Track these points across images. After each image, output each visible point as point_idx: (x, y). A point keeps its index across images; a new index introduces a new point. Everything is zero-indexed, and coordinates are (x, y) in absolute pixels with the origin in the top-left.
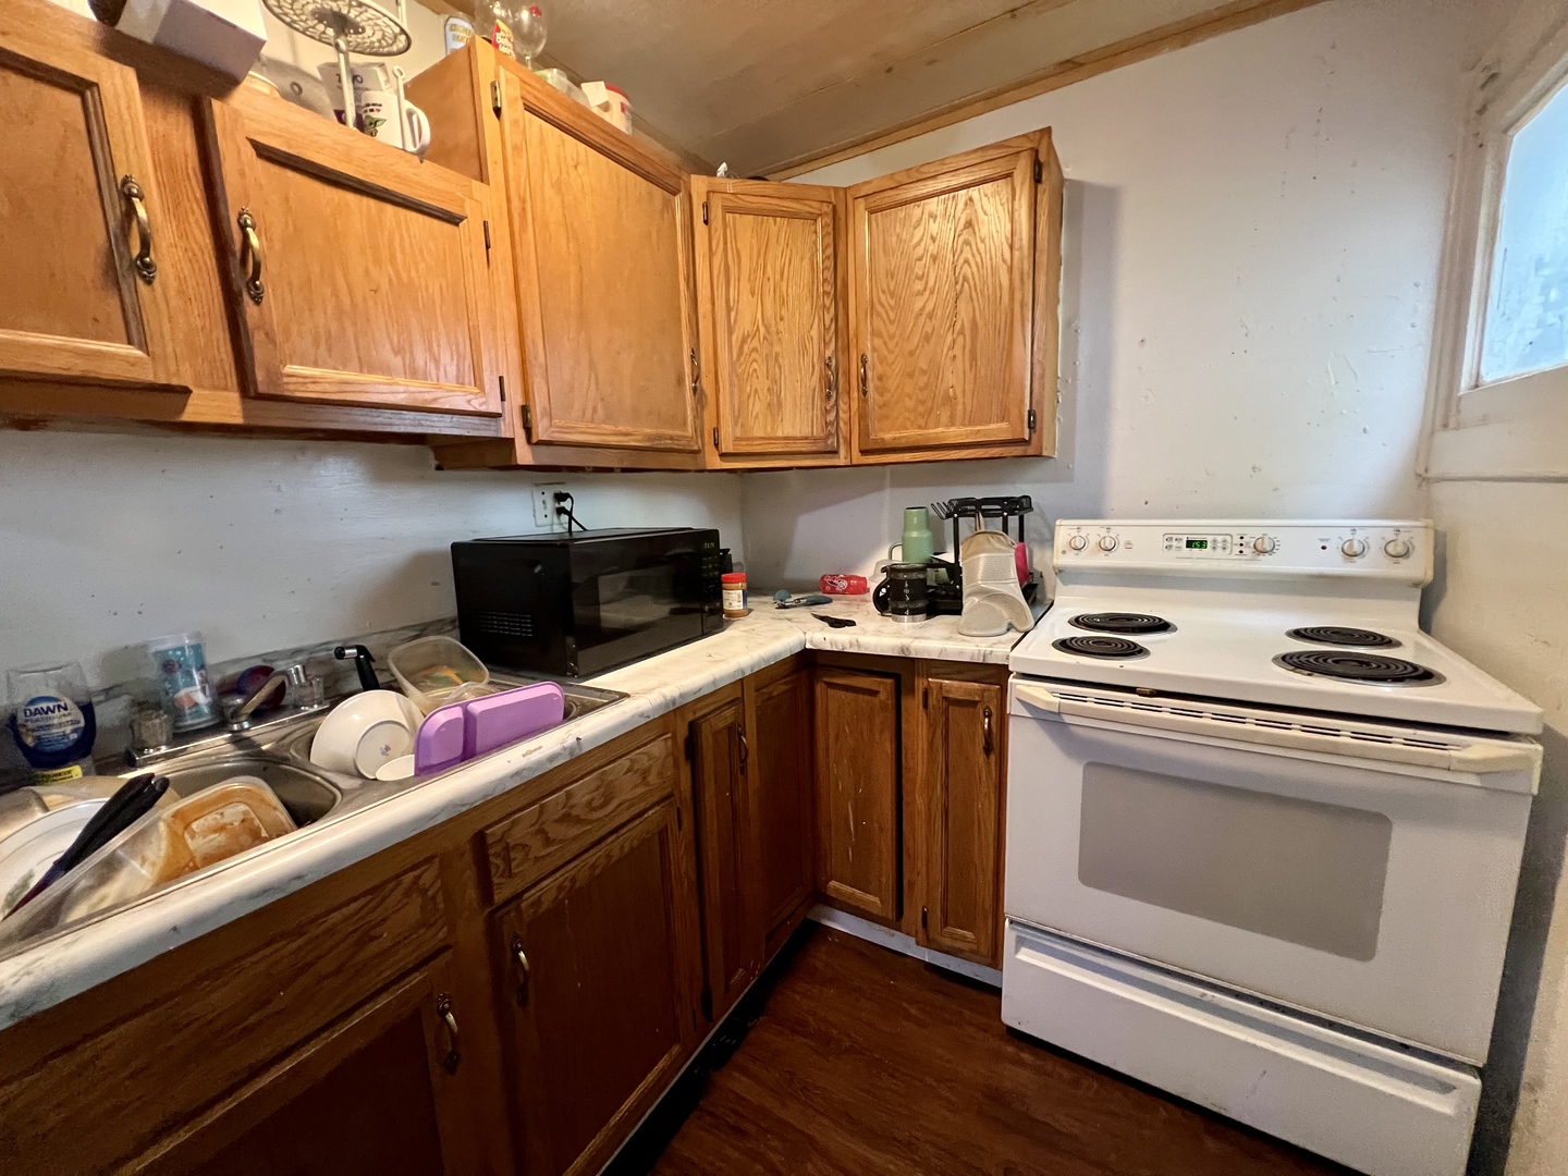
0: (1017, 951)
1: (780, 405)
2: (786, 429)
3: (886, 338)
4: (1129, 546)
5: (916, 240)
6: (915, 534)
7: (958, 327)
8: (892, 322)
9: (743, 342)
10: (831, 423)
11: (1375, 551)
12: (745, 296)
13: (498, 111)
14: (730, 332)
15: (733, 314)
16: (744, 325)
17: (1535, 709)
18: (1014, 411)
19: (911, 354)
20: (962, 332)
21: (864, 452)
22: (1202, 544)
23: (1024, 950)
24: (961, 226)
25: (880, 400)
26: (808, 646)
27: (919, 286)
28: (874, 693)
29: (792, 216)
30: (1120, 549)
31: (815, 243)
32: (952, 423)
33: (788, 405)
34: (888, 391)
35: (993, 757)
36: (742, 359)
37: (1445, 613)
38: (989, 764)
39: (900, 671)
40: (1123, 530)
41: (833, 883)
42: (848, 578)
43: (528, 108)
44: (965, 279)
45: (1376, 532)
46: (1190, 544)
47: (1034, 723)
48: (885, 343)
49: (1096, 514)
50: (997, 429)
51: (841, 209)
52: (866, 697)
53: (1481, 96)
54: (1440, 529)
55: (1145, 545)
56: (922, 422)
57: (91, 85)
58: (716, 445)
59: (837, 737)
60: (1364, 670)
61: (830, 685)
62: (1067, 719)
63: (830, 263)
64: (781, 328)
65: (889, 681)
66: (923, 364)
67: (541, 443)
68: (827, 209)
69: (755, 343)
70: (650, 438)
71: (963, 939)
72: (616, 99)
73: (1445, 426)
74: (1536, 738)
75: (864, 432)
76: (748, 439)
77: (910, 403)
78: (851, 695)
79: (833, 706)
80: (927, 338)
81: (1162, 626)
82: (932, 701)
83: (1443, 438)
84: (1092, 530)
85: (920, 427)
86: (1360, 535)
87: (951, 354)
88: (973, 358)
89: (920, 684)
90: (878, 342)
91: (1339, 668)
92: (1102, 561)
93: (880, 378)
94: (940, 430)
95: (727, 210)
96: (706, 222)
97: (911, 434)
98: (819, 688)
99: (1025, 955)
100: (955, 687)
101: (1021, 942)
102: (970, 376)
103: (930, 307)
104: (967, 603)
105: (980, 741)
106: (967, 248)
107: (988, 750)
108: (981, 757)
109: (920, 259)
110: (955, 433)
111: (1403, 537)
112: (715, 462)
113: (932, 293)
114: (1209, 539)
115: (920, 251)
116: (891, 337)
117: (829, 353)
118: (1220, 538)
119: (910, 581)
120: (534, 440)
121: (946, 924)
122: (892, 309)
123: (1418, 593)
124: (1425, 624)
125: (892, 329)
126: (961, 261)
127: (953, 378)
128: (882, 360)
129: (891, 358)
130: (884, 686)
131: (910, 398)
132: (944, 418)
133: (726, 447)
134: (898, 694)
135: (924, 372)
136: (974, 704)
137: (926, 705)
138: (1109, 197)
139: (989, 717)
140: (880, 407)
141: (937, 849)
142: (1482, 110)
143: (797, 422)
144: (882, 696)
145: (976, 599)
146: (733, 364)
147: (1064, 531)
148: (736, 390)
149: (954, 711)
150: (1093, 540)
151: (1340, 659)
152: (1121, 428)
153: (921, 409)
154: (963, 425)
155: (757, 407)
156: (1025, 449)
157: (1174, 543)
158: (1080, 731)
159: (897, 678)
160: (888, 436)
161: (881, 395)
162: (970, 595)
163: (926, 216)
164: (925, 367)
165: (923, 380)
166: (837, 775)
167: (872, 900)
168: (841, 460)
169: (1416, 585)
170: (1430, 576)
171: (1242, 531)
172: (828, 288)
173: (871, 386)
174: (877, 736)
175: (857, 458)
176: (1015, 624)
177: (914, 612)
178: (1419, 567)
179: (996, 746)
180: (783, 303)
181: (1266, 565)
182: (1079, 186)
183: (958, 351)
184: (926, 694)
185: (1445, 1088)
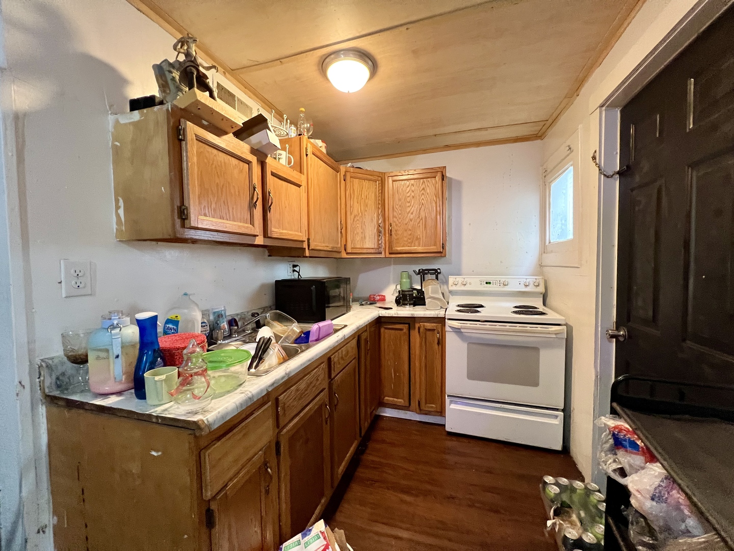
0: (450, 405)
1: (365, 237)
2: (367, 246)
3: (398, 218)
4: (470, 284)
5: (407, 191)
6: (404, 280)
7: (420, 218)
8: (400, 214)
9: (355, 217)
10: (380, 244)
11: (531, 285)
12: (356, 203)
13: (307, 155)
14: (351, 214)
15: (352, 209)
16: (355, 212)
17: (563, 318)
18: (438, 243)
19: (406, 224)
20: (422, 219)
21: (390, 253)
22: (490, 283)
23: (452, 405)
24: (421, 189)
25: (396, 237)
26: (380, 315)
27: (408, 204)
28: (401, 330)
29: (370, 180)
30: (468, 285)
31: (376, 188)
32: (419, 245)
33: (367, 238)
34: (398, 234)
35: (440, 346)
36: (354, 223)
37: (548, 301)
38: (439, 348)
39: (410, 321)
40: (468, 279)
41: (386, 398)
42: (379, 296)
43: (313, 154)
44: (422, 204)
45: (531, 280)
46: (487, 283)
47: (453, 333)
48: (398, 220)
49: (459, 274)
50: (433, 248)
51: (383, 178)
52: (399, 331)
53: (544, 174)
54: (546, 279)
55: (474, 283)
56: (409, 245)
57: (251, 162)
58: (345, 250)
59: (388, 346)
60: (531, 313)
61: (386, 328)
62: (462, 330)
63: (380, 195)
64: (366, 214)
65: (407, 325)
66: (410, 227)
67: (312, 250)
68: (380, 179)
69: (358, 218)
70: (333, 248)
71: (432, 407)
72: (324, 145)
73: (544, 252)
74: (564, 325)
75: (390, 247)
76: (355, 248)
77: (405, 239)
78: (393, 331)
79: (386, 336)
80: (411, 220)
81: (481, 306)
82: (421, 330)
83: (544, 255)
84: (459, 279)
85: (409, 247)
86: (528, 280)
87: (418, 225)
88: (425, 227)
89: (417, 325)
90: (395, 219)
91: (526, 313)
92: (463, 288)
93: (396, 231)
94: (415, 248)
95: (351, 177)
96: (344, 180)
97: (406, 249)
98: (382, 330)
99: (453, 406)
100: (429, 325)
101: (451, 402)
102: (424, 232)
103: (412, 211)
104: (427, 301)
105: (436, 341)
106: (423, 196)
107: (438, 344)
108: (436, 346)
109: (409, 197)
110: (420, 249)
111: (538, 281)
112: (344, 255)
113: (412, 207)
114: (492, 282)
115: (408, 195)
116: (400, 219)
117: (380, 222)
118: (494, 281)
119: (409, 294)
120: (310, 249)
121: (426, 403)
122: (400, 210)
123: (542, 295)
124: (544, 304)
125: (400, 216)
126: (421, 199)
127: (419, 232)
128: (396, 225)
129: (399, 225)
130: (405, 327)
131: (406, 237)
132: (417, 243)
133: (349, 250)
134: (409, 329)
135: (410, 230)
136: (434, 330)
137: (419, 332)
138: (459, 183)
139: (439, 333)
140: (396, 240)
141: (423, 378)
142: (545, 177)
143: (370, 243)
144: (405, 331)
145: (430, 300)
146: (351, 225)
147: (451, 279)
148: (352, 233)
149: (428, 333)
150: (460, 282)
151: (526, 311)
152: (465, 248)
153: (410, 241)
154: (422, 246)
155: (358, 238)
156: (440, 254)
157: (483, 283)
158: (466, 334)
159: (409, 324)
160: (399, 249)
161: (396, 236)
162: (427, 298)
163: (410, 185)
164: (410, 228)
165: (409, 232)
166: (388, 360)
167: (400, 401)
168: (383, 256)
169: (541, 294)
170: (544, 292)
171: (500, 279)
172: (380, 202)
173: (393, 233)
174: (402, 343)
175: (388, 255)
176: (442, 306)
177: (410, 304)
178: (541, 289)
179: (441, 342)
180: (367, 206)
181: (507, 289)
182: (451, 179)
183: (421, 224)
184: (419, 328)
185: (556, 417)
